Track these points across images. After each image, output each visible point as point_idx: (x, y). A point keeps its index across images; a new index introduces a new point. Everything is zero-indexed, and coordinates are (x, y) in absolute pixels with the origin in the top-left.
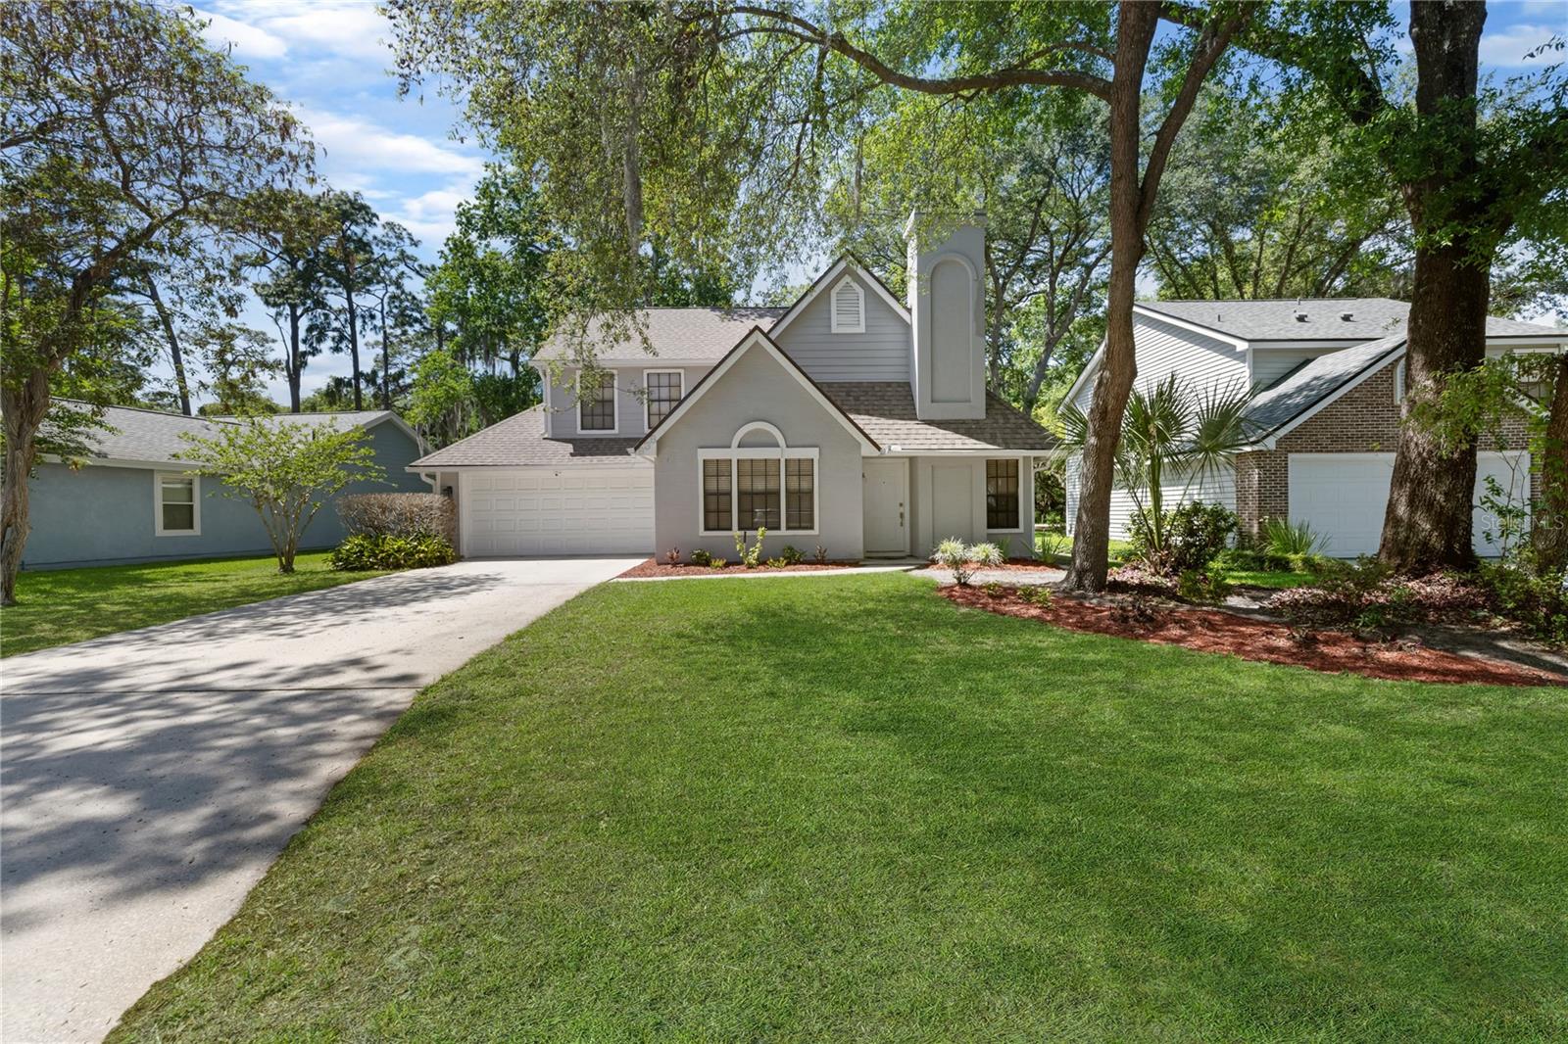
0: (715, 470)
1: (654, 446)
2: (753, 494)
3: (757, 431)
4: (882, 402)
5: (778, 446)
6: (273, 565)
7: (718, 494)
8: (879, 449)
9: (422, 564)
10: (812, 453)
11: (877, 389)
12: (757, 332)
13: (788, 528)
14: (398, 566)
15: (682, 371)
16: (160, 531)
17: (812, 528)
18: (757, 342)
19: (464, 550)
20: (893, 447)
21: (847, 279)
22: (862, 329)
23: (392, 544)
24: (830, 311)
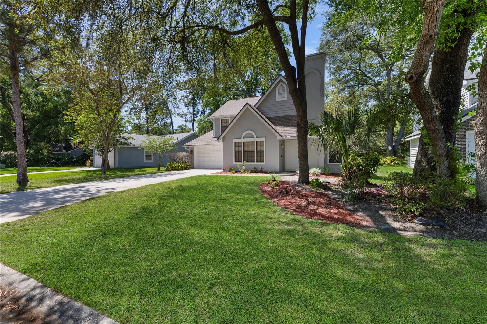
0: (237, 145)
1: (222, 139)
2: (247, 152)
3: (249, 133)
4: (290, 122)
5: (254, 137)
6: (157, 169)
7: (239, 152)
8: (282, 137)
9: (180, 169)
10: (263, 139)
11: (290, 117)
12: (247, 105)
13: (257, 162)
14: (175, 170)
15: (229, 118)
16: (145, 161)
17: (263, 162)
18: (247, 108)
19: (195, 167)
20: (288, 136)
21: (281, 83)
22: (286, 99)
23: (175, 164)
24: (276, 94)
